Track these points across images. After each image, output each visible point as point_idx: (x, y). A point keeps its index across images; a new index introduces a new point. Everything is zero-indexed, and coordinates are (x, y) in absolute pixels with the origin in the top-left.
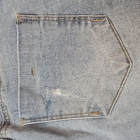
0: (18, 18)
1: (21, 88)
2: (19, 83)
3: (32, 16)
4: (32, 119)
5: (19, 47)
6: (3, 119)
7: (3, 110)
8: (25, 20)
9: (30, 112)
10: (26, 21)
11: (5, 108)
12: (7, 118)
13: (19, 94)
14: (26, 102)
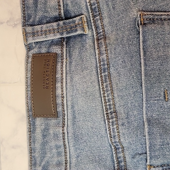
0: (140, 18)
1: (149, 121)
2: (144, 113)
3: (161, 13)
4: (164, 165)
5: (145, 60)
6: (116, 165)
7: (116, 153)
8: (150, 19)
9: (164, 155)
10: (153, 21)
11: (121, 150)
12: (123, 164)
13: (146, 130)
14: (158, 141)
